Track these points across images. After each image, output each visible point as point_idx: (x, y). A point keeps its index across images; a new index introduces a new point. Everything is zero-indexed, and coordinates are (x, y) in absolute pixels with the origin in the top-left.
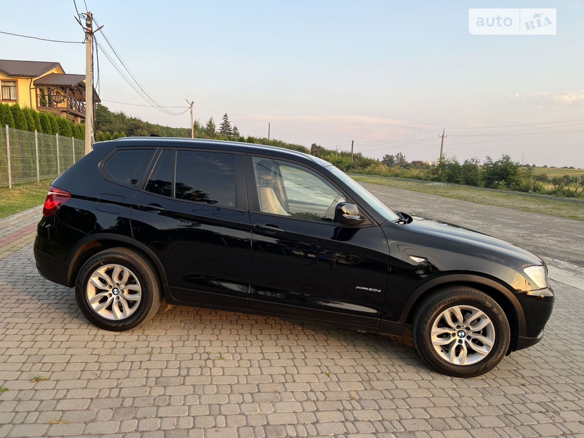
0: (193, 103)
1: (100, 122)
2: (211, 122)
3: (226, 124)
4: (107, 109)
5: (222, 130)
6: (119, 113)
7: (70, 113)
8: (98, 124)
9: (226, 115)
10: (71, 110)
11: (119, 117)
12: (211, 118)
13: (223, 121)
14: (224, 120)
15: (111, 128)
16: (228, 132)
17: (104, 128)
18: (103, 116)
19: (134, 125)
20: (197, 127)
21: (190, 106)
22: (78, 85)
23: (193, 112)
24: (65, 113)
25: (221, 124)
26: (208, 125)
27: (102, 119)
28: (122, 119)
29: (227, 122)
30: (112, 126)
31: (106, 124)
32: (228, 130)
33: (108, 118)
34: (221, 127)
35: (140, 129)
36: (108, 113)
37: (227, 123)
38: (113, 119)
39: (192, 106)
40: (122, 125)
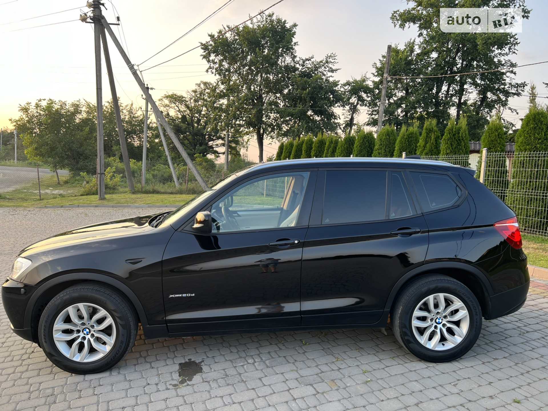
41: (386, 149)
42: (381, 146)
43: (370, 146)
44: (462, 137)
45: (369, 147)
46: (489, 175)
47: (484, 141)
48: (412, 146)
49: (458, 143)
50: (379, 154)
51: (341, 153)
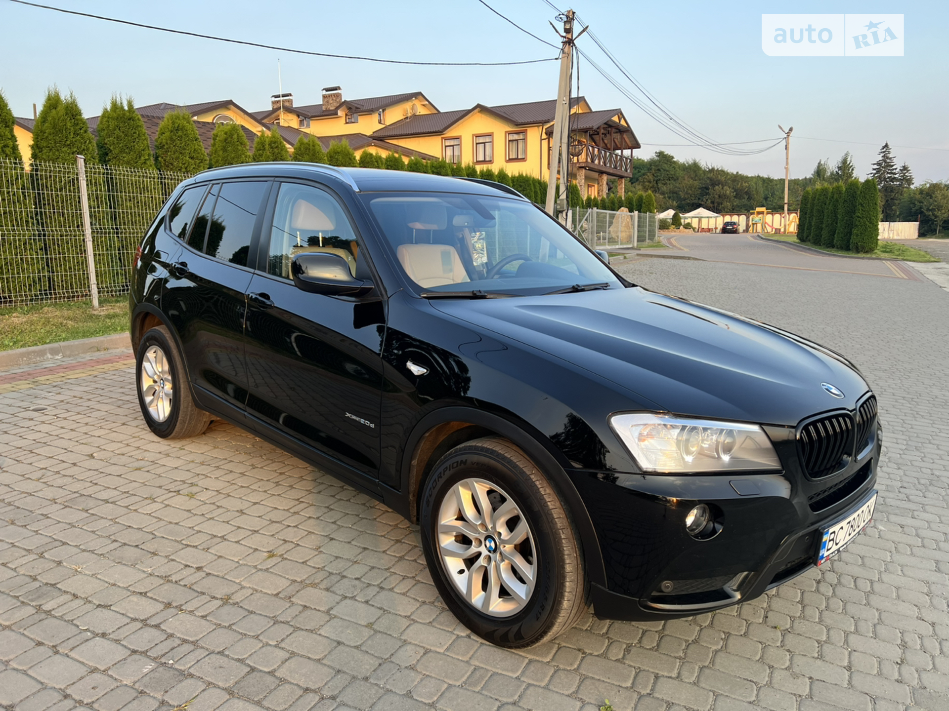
0: (791, 130)
1: (660, 180)
2: (844, 161)
3: (885, 162)
4: (673, 157)
5: (875, 174)
6: (691, 162)
7: (591, 169)
8: (657, 183)
9: (886, 146)
10: (592, 166)
11: (690, 169)
12: (847, 155)
13: (880, 158)
14: (882, 155)
15: (676, 187)
16: (889, 177)
17: (664, 188)
18: (664, 170)
19: (711, 179)
20: (822, 174)
21: (785, 136)
22: (606, 126)
23: (790, 147)
24: (584, 170)
25: (874, 164)
26: (838, 167)
27: (663, 175)
28: (695, 172)
29: (888, 158)
30: (677, 185)
31: (668, 182)
32: (888, 173)
33: (673, 173)
34: (874, 169)
35: (718, 185)
36: (673, 165)
37: (888, 161)
38: (680, 173)
39: (788, 136)
40: (691, 181)
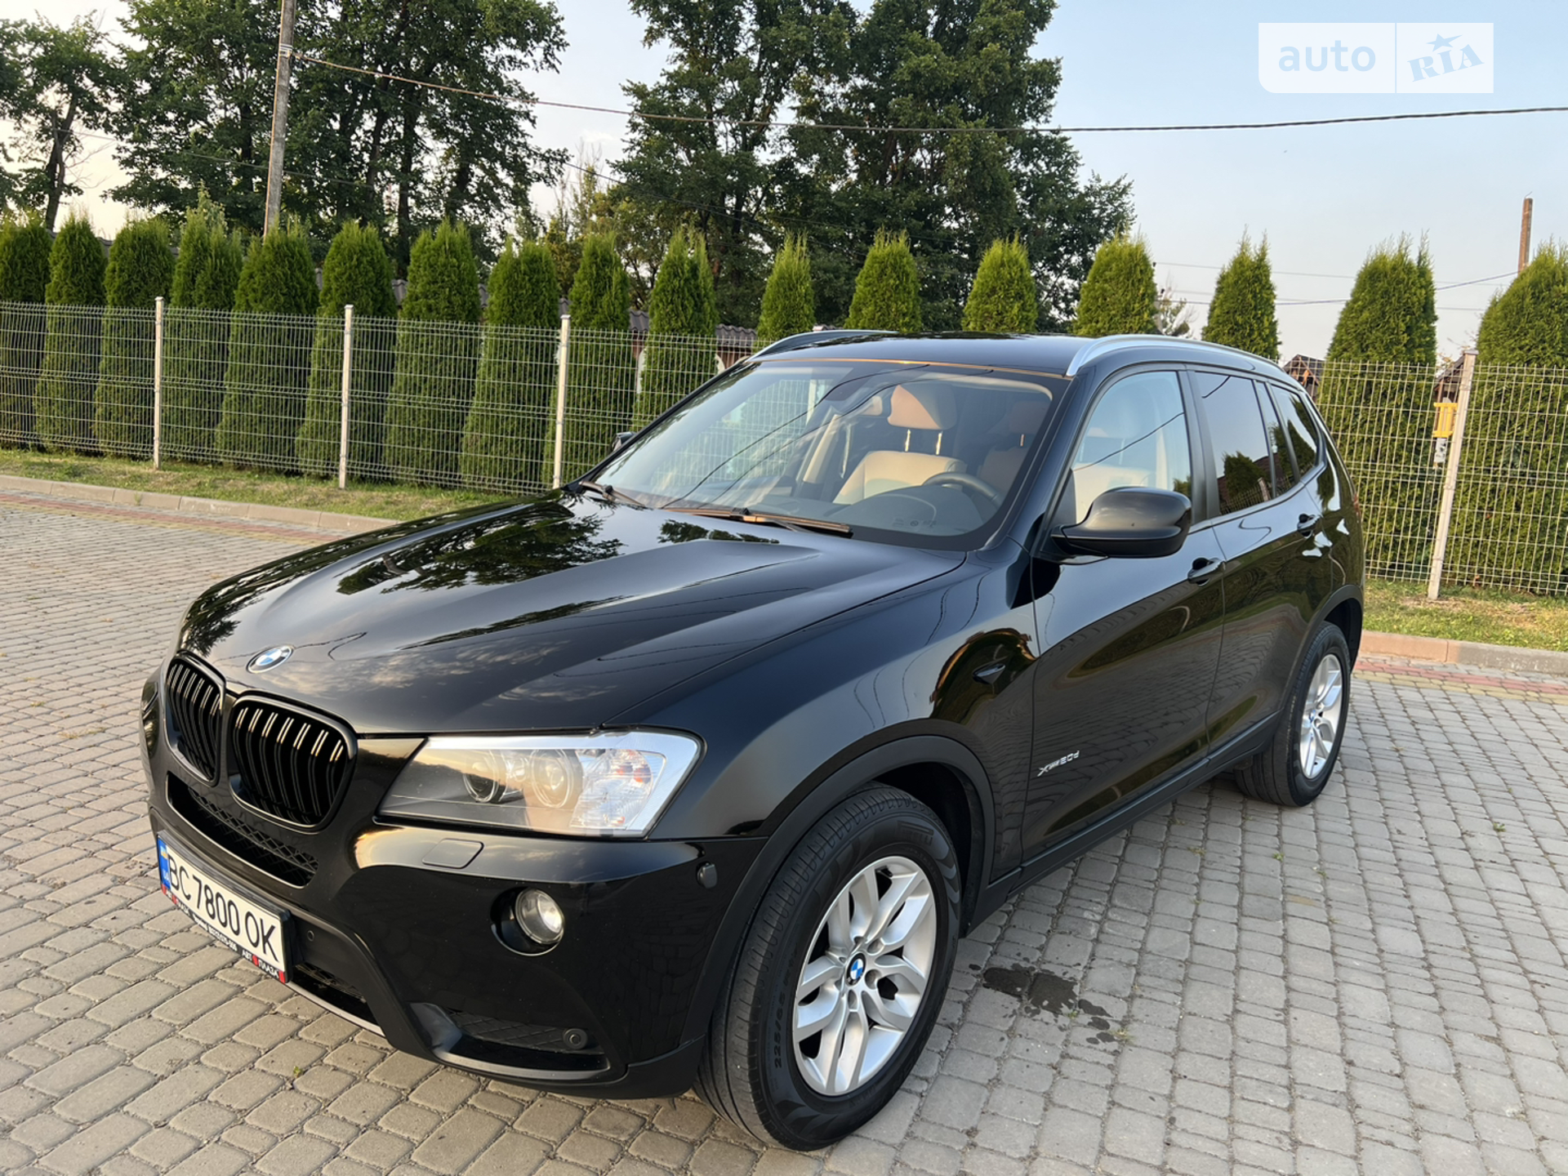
41: (453, 298)
42: (433, 288)
43: (378, 280)
44: (705, 289)
45: (375, 285)
46: (787, 394)
47: (773, 308)
48: (542, 297)
49: (696, 305)
50: (430, 309)
51: (264, 294)
